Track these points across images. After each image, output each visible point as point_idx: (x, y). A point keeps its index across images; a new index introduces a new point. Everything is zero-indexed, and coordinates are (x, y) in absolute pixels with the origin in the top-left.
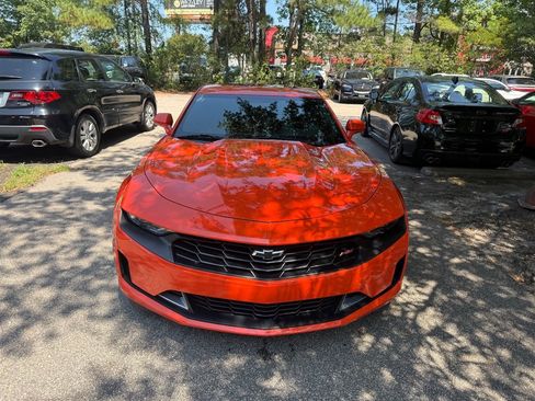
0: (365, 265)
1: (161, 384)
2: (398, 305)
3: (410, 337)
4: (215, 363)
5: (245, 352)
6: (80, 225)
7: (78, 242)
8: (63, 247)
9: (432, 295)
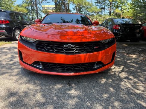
0: (103, 51)
1: (32, 93)
2: (113, 71)
3: (118, 79)
4: (51, 87)
5: (62, 84)
6: (12, 54)
7: (10, 58)
8: (5, 59)
9: (123, 69)
